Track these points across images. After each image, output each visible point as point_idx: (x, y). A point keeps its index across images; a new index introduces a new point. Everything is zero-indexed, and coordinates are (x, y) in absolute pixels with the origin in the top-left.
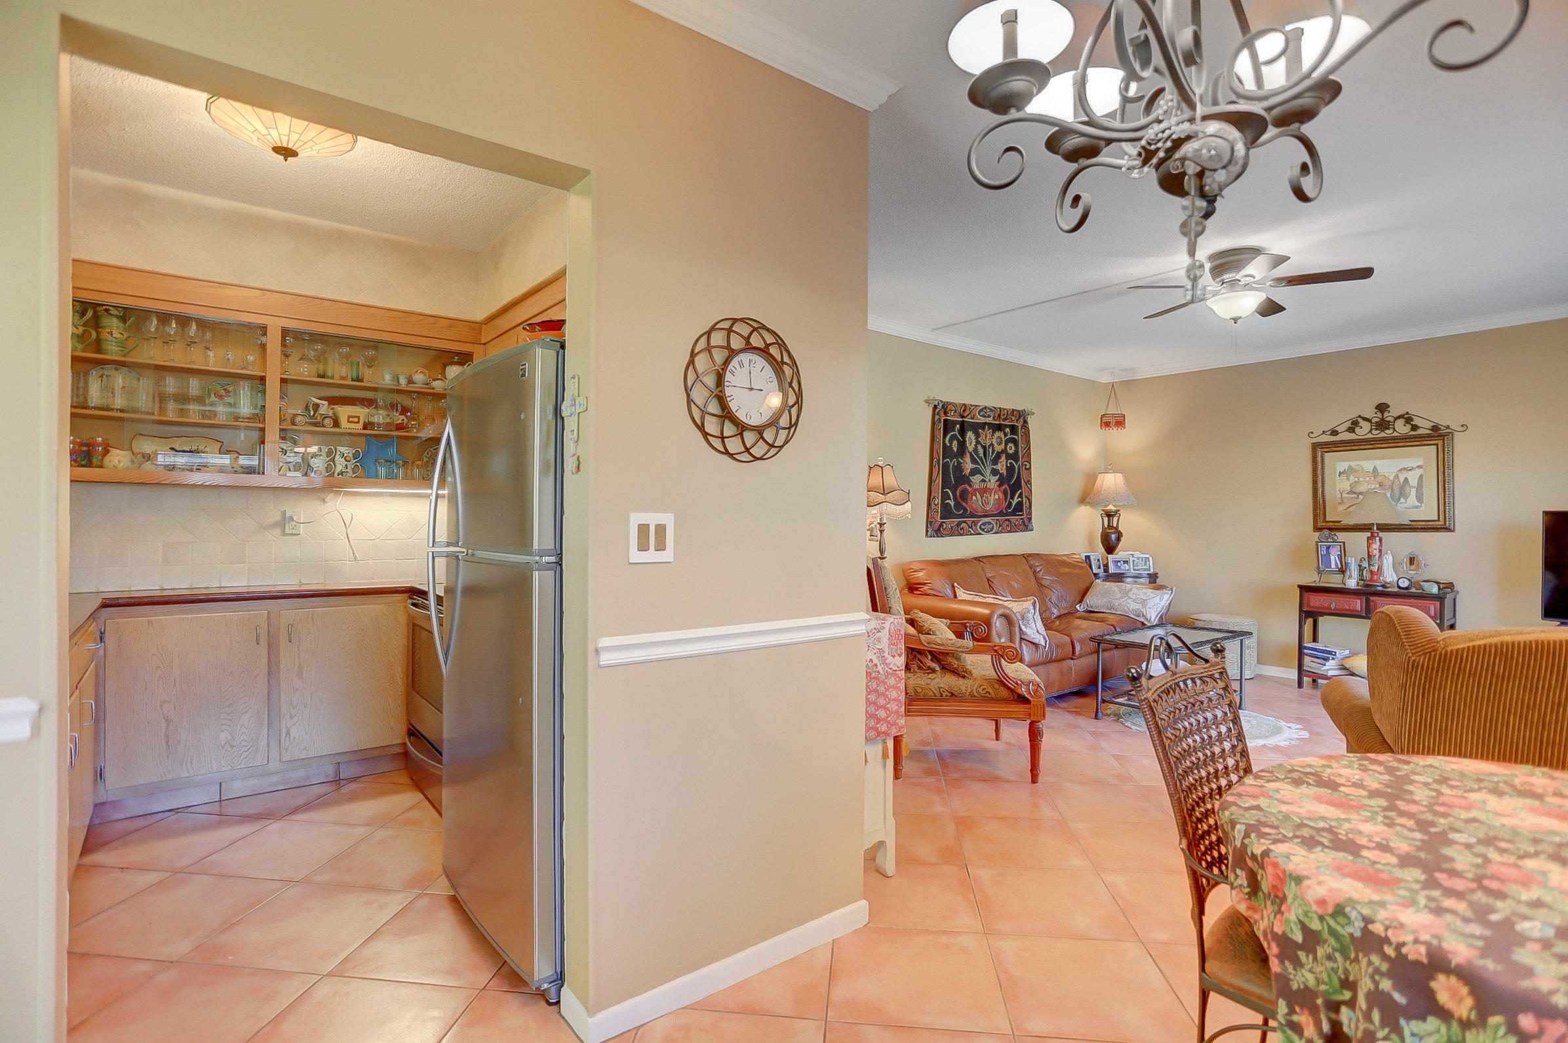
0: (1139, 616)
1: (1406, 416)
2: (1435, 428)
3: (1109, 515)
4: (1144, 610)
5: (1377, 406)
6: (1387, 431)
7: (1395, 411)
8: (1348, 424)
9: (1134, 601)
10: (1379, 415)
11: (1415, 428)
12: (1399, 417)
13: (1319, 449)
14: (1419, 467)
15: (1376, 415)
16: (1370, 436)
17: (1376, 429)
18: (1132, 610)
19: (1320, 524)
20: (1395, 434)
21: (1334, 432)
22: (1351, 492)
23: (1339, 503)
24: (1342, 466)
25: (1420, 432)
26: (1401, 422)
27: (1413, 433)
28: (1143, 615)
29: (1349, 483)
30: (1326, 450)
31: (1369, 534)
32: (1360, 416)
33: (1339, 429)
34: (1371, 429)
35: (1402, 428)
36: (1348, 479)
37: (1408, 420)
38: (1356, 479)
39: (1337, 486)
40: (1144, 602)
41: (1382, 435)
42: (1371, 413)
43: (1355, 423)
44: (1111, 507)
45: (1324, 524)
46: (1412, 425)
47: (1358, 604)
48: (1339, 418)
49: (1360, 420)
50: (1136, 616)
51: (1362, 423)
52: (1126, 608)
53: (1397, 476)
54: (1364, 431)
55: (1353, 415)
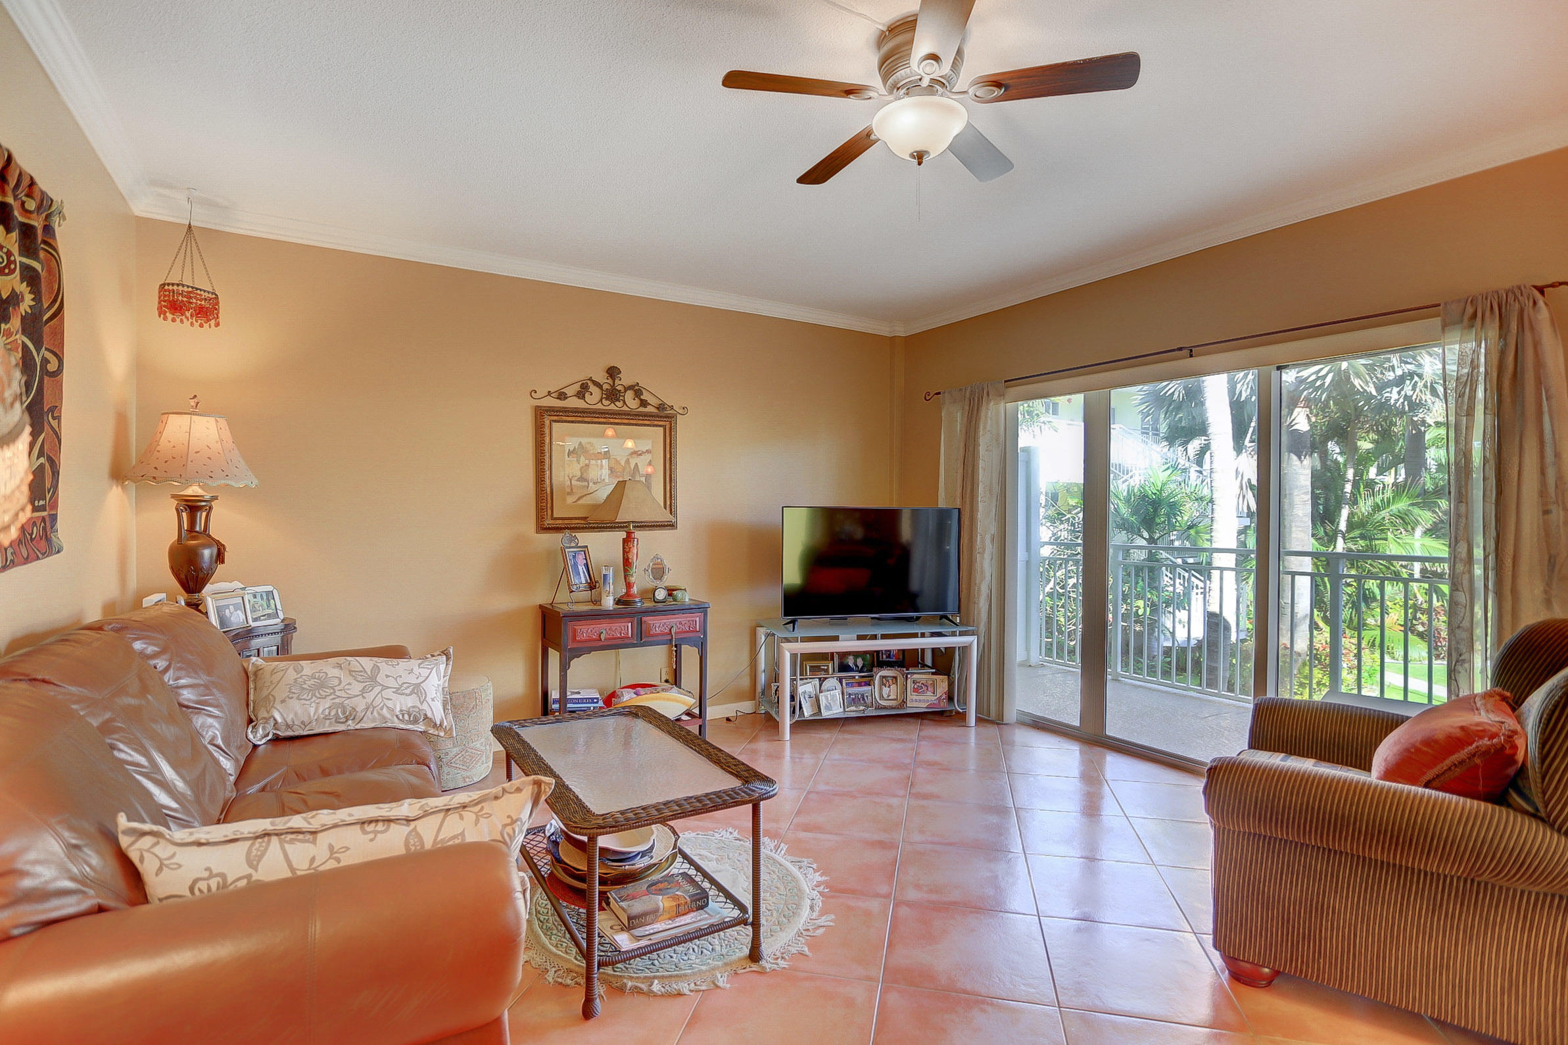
0: (416, 721)
1: (637, 388)
2: (661, 407)
3: (192, 507)
4: (425, 707)
5: (609, 369)
6: (617, 403)
7: (625, 379)
8: (577, 387)
9: (398, 691)
10: (610, 381)
11: (644, 403)
12: (631, 388)
13: (543, 417)
14: (648, 452)
15: (608, 381)
16: (599, 406)
17: (607, 399)
18: (401, 711)
19: (548, 522)
20: (625, 408)
21: (562, 396)
22: (581, 479)
23: (569, 494)
24: (571, 443)
25: (650, 409)
26: (629, 395)
27: (642, 409)
28: (426, 717)
29: (579, 467)
30: (555, 418)
31: (624, 535)
32: (590, 379)
33: (570, 391)
34: (601, 400)
35: (632, 403)
36: (578, 462)
37: (638, 393)
38: (587, 462)
39: (563, 471)
40: (417, 690)
41: (612, 407)
42: (601, 377)
43: (584, 387)
44: (194, 490)
45: (551, 522)
46: (641, 400)
47: (626, 628)
48: (567, 377)
49: (590, 384)
50: (409, 722)
51: (593, 388)
52: (385, 711)
53: (627, 462)
54: (594, 398)
55: (582, 376)
